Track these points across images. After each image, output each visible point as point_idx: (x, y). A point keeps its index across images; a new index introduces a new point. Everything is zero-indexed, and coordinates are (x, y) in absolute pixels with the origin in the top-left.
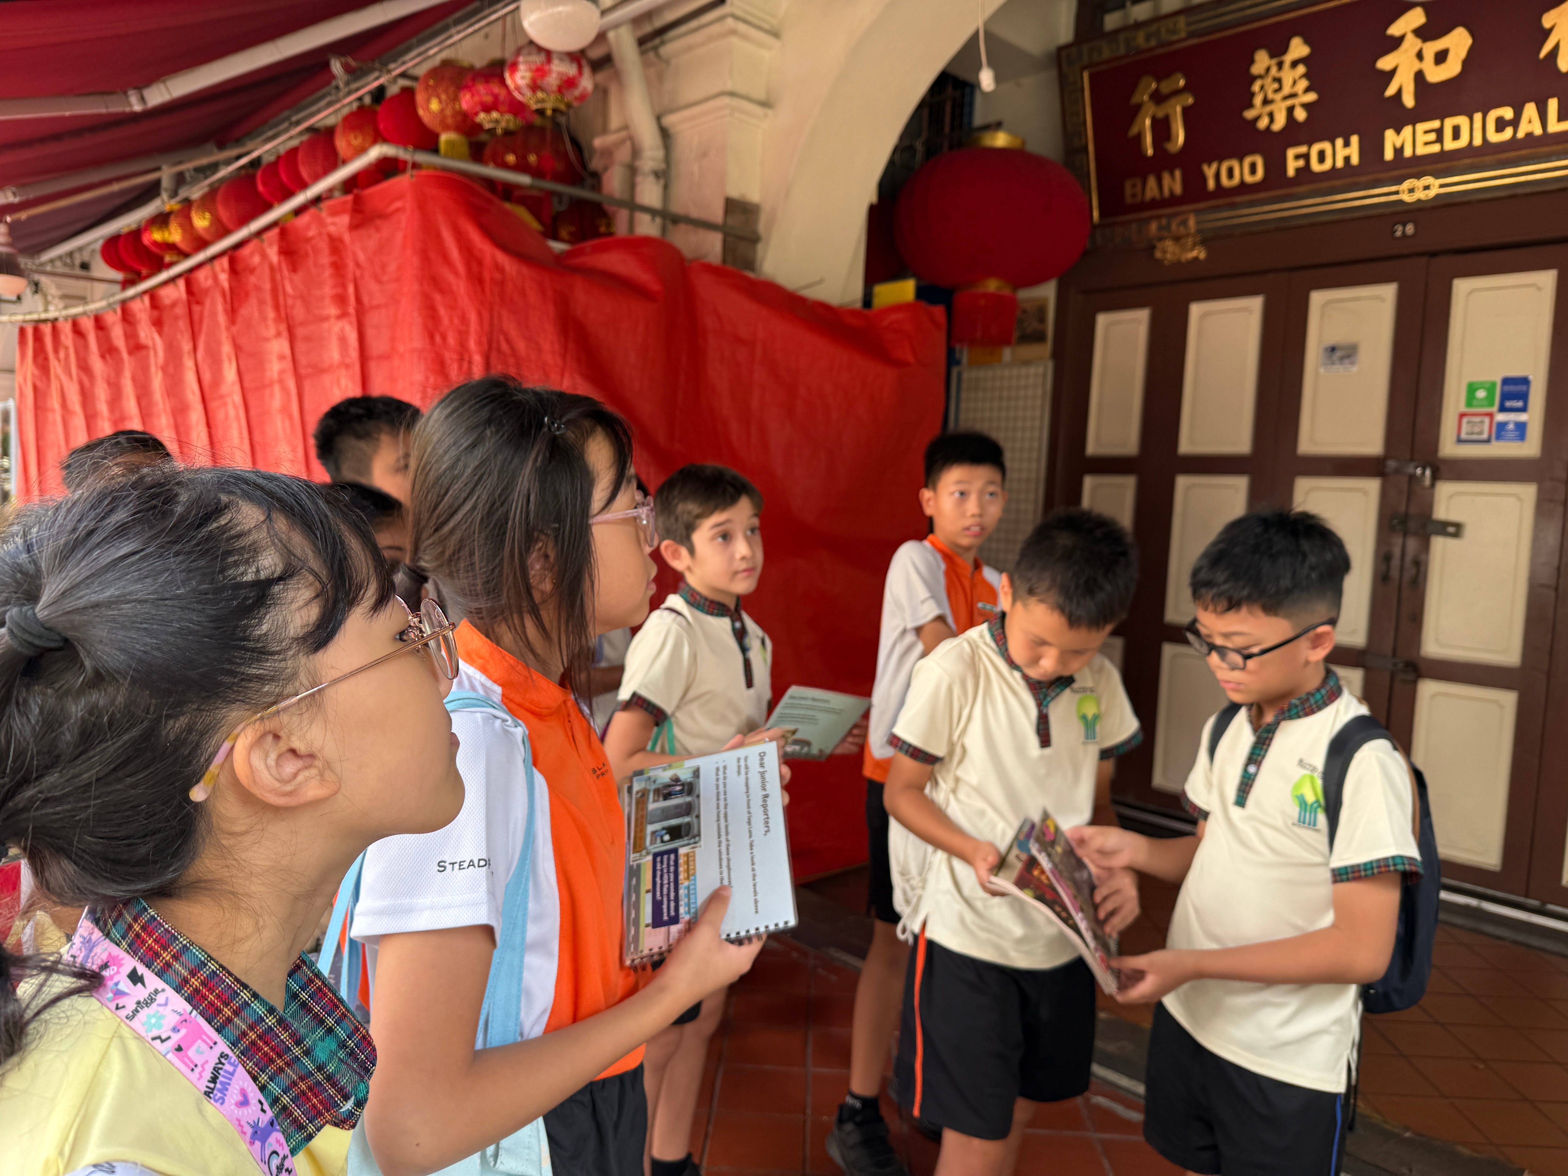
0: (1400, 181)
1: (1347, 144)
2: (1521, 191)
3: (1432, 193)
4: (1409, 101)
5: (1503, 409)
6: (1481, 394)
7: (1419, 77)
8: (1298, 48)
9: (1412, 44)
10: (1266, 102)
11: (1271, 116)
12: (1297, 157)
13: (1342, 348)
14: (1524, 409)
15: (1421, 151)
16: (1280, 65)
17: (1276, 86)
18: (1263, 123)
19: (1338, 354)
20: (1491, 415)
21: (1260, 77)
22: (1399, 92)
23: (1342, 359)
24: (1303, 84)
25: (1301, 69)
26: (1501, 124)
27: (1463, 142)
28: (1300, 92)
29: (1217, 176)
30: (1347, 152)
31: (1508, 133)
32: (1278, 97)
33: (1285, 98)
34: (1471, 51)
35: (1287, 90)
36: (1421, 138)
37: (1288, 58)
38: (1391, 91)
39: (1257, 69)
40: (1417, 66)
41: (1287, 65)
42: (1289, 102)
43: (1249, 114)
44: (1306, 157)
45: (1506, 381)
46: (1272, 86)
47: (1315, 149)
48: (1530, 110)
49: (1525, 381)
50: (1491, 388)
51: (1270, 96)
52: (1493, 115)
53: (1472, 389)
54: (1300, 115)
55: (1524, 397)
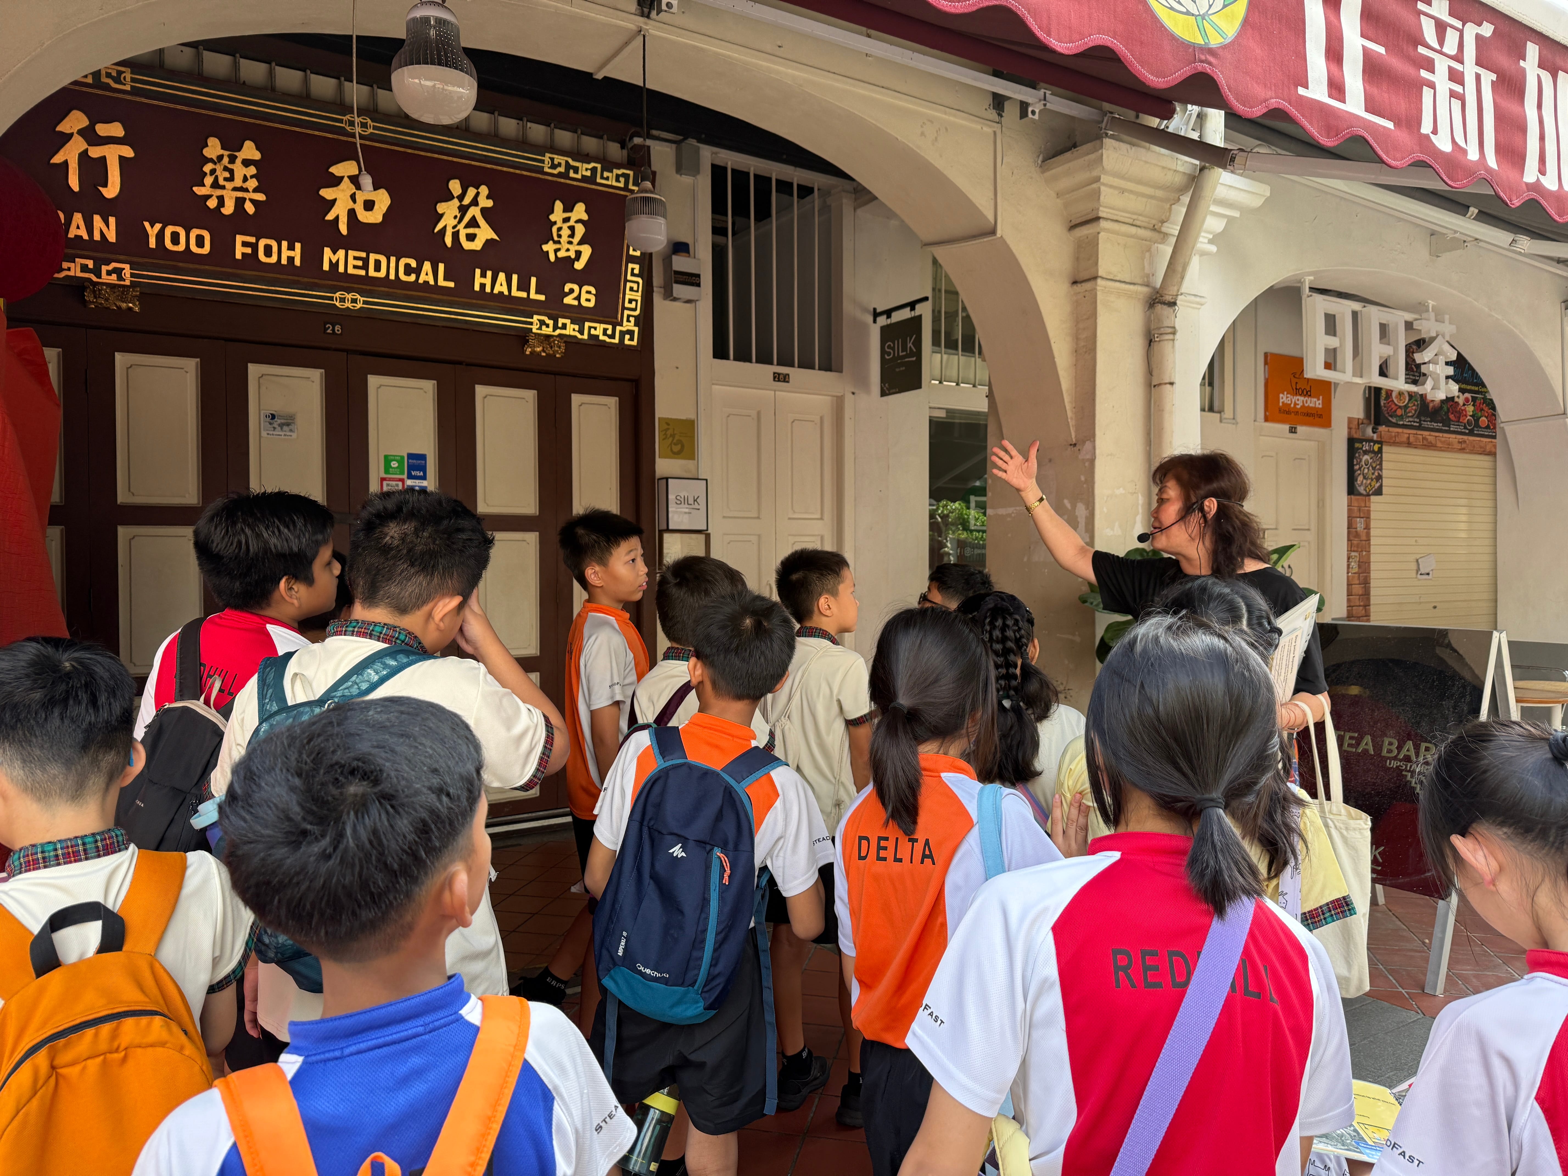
0: (335, 290)
1: (291, 248)
2: (420, 321)
3: (359, 305)
4: (343, 228)
5: (410, 477)
6: (394, 464)
7: (352, 213)
8: (250, 151)
9: (347, 187)
10: (216, 185)
11: (221, 200)
12: (245, 244)
13: (280, 417)
14: (424, 478)
15: (351, 270)
16: (232, 160)
17: (227, 175)
18: (212, 203)
19: (278, 421)
20: (402, 480)
21: (211, 160)
22: (337, 218)
23: (281, 426)
24: (252, 184)
25: (252, 170)
26: (408, 270)
27: (382, 274)
28: (251, 190)
29: (160, 236)
30: (291, 253)
31: (413, 278)
32: (229, 185)
33: (235, 189)
34: (390, 209)
35: (238, 182)
36: (351, 262)
37: (242, 155)
38: (330, 217)
39: (209, 152)
40: (351, 205)
41: (238, 161)
42: (240, 194)
43: (199, 191)
44: (254, 247)
45: (411, 456)
46: (222, 175)
47: (262, 243)
48: (427, 266)
49: (423, 457)
50: (400, 461)
51: (221, 182)
52: (403, 261)
53: (388, 460)
54: (250, 208)
55: (423, 469)
